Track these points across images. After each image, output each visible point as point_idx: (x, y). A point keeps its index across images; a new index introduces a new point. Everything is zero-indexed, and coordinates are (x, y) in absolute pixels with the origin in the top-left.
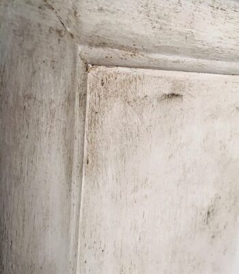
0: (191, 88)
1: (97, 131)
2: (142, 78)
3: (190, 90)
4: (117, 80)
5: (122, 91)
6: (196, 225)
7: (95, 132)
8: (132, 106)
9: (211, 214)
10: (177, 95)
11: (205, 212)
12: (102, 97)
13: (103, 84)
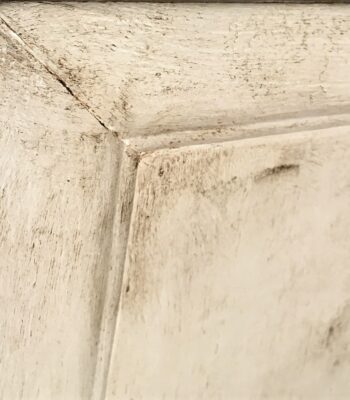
0: (314, 152)
1: (147, 243)
2: (229, 152)
3: (312, 155)
4: (186, 164)
5: (193, 177)
6: (306, 351)
7: (144, 245)
8: (209, 197)
9: (336, 330)
10: (289, 167)
11: (324, 330)
12: (159, 192)
13: (161, 173)
